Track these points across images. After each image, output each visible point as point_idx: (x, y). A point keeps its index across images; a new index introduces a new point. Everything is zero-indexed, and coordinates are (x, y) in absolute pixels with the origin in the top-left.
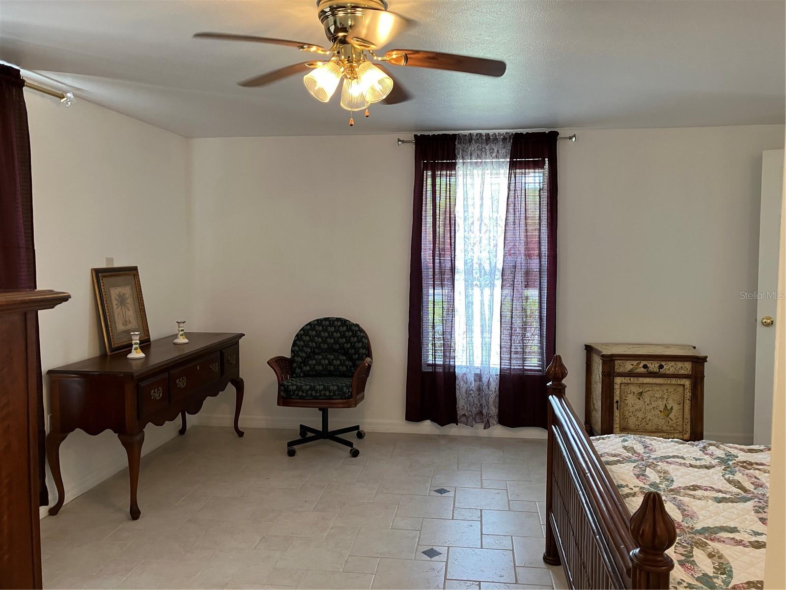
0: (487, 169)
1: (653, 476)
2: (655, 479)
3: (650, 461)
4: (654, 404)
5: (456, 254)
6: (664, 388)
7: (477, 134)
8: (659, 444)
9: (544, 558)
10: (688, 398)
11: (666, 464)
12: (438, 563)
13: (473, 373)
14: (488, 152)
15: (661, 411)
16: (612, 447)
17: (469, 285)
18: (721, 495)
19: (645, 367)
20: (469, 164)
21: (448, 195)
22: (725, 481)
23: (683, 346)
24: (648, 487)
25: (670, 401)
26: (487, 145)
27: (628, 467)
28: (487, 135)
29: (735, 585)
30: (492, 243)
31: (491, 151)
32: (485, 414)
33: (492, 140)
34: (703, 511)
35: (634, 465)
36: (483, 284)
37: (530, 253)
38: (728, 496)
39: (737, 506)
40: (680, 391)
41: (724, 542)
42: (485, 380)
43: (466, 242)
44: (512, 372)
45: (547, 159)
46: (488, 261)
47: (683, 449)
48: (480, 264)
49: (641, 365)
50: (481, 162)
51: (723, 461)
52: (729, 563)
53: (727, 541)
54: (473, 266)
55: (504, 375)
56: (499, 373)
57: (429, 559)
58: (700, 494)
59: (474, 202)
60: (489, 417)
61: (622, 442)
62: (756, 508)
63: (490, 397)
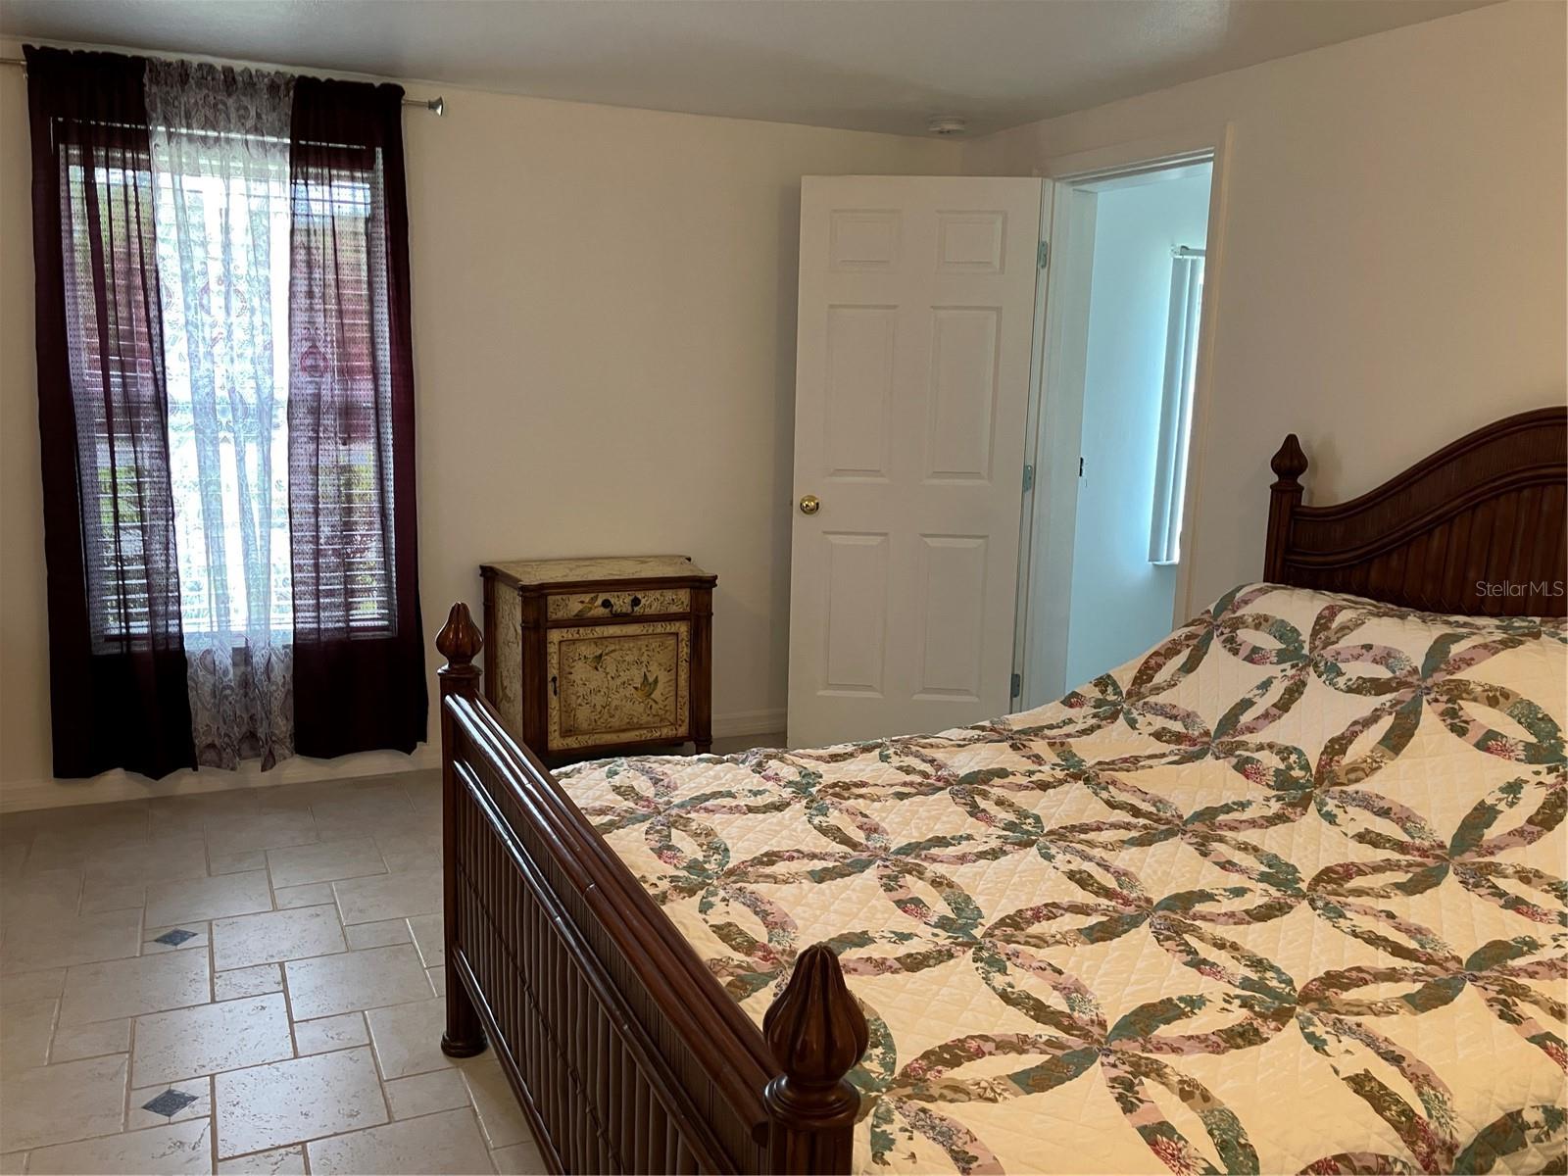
0: (234, 157)
1: (688, 847)
2: (695, 852)
3: (674, 812)
4: (624, 676)
5: (167, 364)
6: (642, 643)
7: (200, 66)
8: (679, 772)
9: (444, 1047)
10: (685, 657)
11: (706, 815)
12: (191, 1127)
13: (230, 649)
14: (233, 116)
15: (636, 688)
16: (590, 793)
17: (207, 441)
18: (818, 865)
19: (606, 604)
20: (184, 139)
21: (133, 213)
22: (815, 832)
23: (670, 559)
24: (686, 874)
25: (654, 667)
26: (229, 95)
27: (635, 834)
28: (228, 72)
29: (906, 1067)
30: (259, 339)
31: (242, 112)
32: (263, 738)
33: (240, 85)
34: (799, 908)
35: (646, 825)
36: (242, 439)
37: (352, 367)
38: (831, 865)
39: (852, 883)
40: (670, 645)
41: (855, 970)
42: (258, 659)
43: (191, 335)
44: (322, 638)
45: (379, 150)
46: (252, 383)
47: (725, 775)
48: (232, 391)
49: (599, 602)
50: (217, 139)
51: (801, 789)
52: (879, 1019)
53: (861, 967)
54: (214, 393)
55: (305, 645)
56: (292, 643)
57: (165, 1119)
58: (784, 871)
59: (205, 238)
60: (273, 742)
61: (608, 777)
62: (884, 880)
63: (273, 699)
